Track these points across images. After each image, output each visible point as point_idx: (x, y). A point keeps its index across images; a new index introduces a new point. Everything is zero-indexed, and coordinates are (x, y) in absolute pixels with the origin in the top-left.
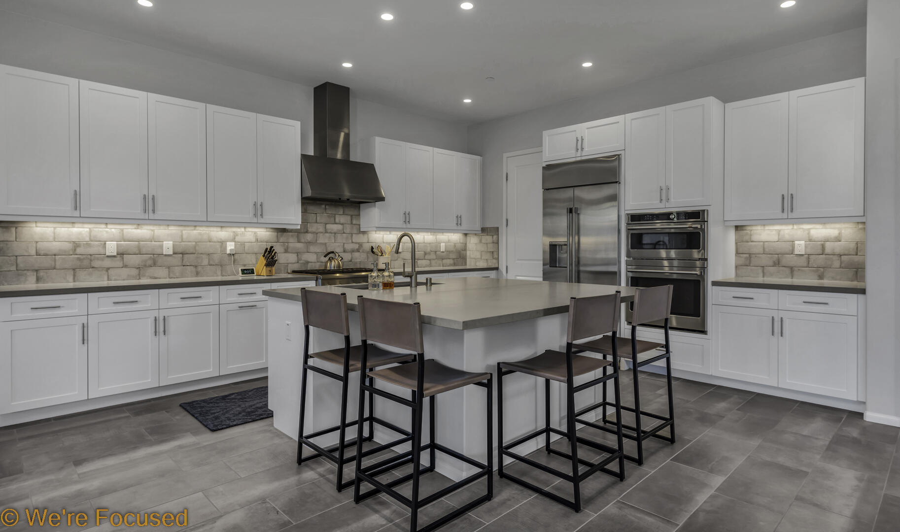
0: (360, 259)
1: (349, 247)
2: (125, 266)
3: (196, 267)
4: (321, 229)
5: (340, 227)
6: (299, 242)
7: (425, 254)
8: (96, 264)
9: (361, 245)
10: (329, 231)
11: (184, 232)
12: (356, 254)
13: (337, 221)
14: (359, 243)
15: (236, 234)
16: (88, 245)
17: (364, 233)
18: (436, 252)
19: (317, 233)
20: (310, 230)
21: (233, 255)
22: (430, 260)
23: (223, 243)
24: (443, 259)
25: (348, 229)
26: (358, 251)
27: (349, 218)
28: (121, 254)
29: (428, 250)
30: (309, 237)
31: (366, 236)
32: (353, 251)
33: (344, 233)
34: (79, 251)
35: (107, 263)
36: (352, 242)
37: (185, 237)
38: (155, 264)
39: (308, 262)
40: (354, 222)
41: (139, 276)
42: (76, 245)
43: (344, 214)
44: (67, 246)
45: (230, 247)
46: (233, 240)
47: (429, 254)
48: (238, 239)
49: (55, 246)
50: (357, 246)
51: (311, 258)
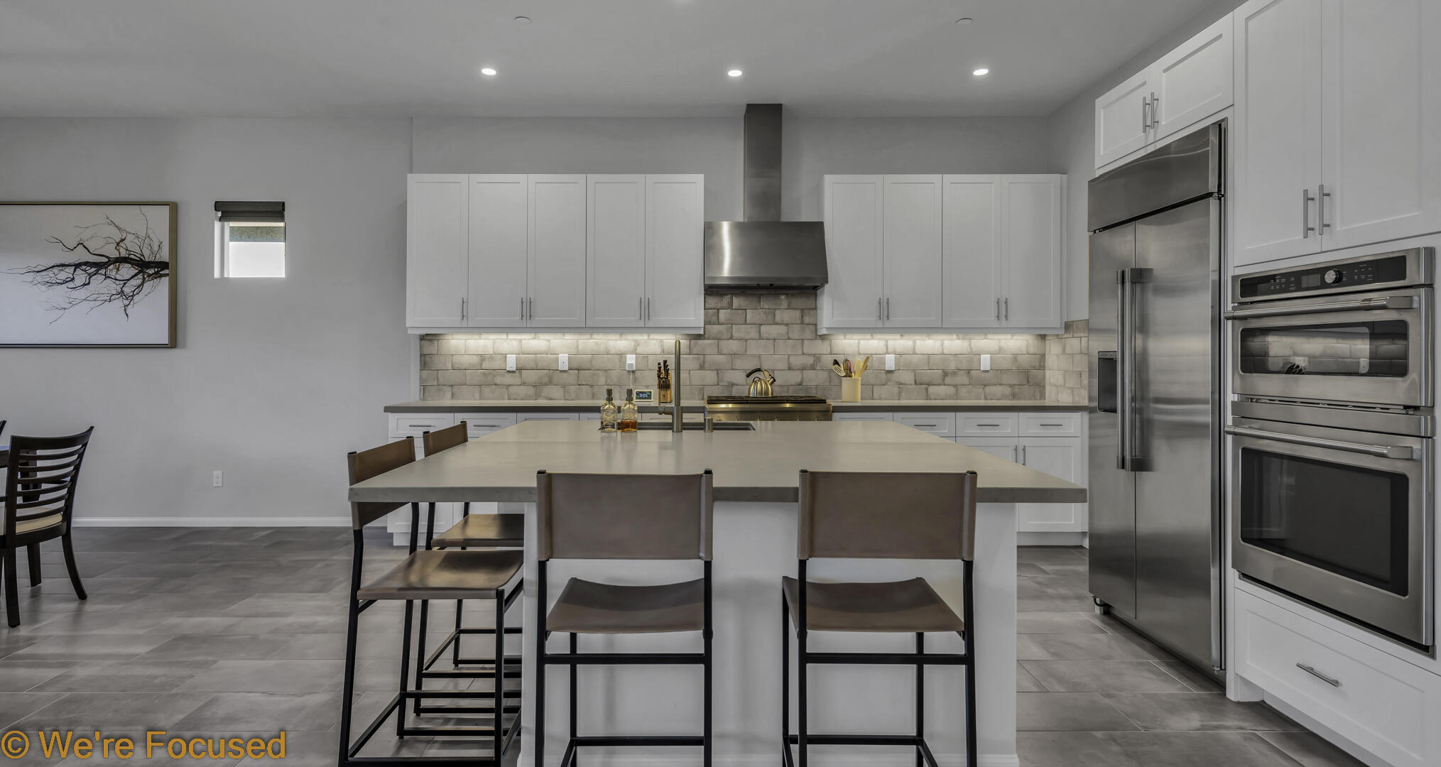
0: (814, 381)
1: (797, 361)
2: (524, 384)
3: (592, 386)
4: (754, 334)
5: (782, 329)
6: (720, 353)
7: (945, 374)
8: (499, 380)
9: (817, 358)
10: (765, 336)
11: (580, 341)
12: (809, 374)
13: (778, 318)
14: (814, 355)
15: (637, 344)
16: (491, 357)
17: (823, 337)
18: (969, 371)
19: (746, 340)
20: (736, 335)
21: (633, 372)
22: (955, 386)
23: (622, 355)
24: (985, 386)
25: (796, 332)
26: (813, 367)
27: (798, 313)
28: (520, 369)
29: (952, 366)
30: (733, 346)
31: (827, 343)
32: (803, 368)
33: (789, 339)
34: (485, 365)
35: (508, 379)
36: (803, 354)
37: (580, 347)
38: (550, 382)
39: (733, 385)
40: (807, 320)
41: (537, 396)
42: (483, 358)
43: (789, 308)
44: (475, 360)
45: (631, 360)
46: (634, 352)
47: (954, 373)
48: (639, 350)
49: (466, 360)
50: (811, 360)
51: (739, 377)
